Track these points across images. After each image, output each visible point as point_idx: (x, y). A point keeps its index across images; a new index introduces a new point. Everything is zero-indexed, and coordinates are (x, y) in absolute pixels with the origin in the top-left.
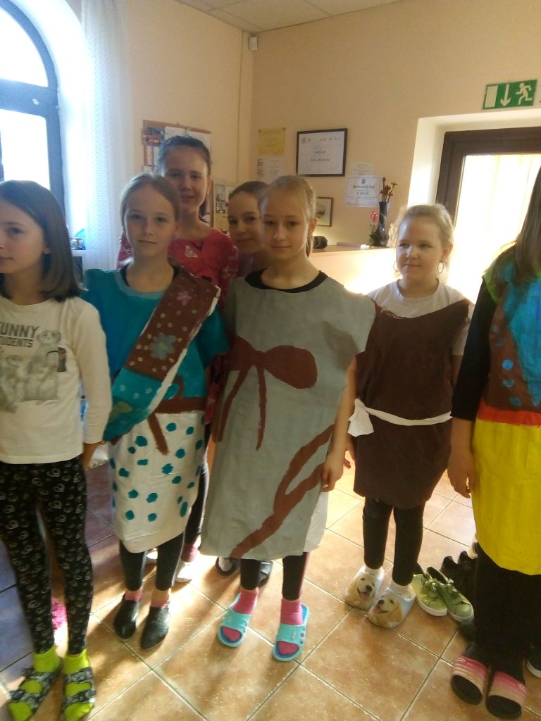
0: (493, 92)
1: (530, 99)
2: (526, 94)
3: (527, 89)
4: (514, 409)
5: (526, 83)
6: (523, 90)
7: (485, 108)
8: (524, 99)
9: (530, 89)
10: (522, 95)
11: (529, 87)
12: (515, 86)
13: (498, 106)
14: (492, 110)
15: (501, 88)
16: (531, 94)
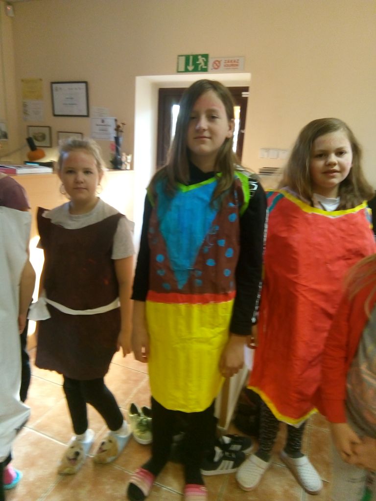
0: (182, 60)
1: (205, 67)
2: (203, 64)
3: (203, 60)
4: (166, 291)
5: (203, 56)
6: (201, 60)
7: (179, 72)
8: (201, 67)
9: (205, 60)
10: (200, 64)
11: (204, 58)
12: (196, 58)
13: (186, 71)
14: (183, 73)
15: (187, 58)
16: (206, 63)
